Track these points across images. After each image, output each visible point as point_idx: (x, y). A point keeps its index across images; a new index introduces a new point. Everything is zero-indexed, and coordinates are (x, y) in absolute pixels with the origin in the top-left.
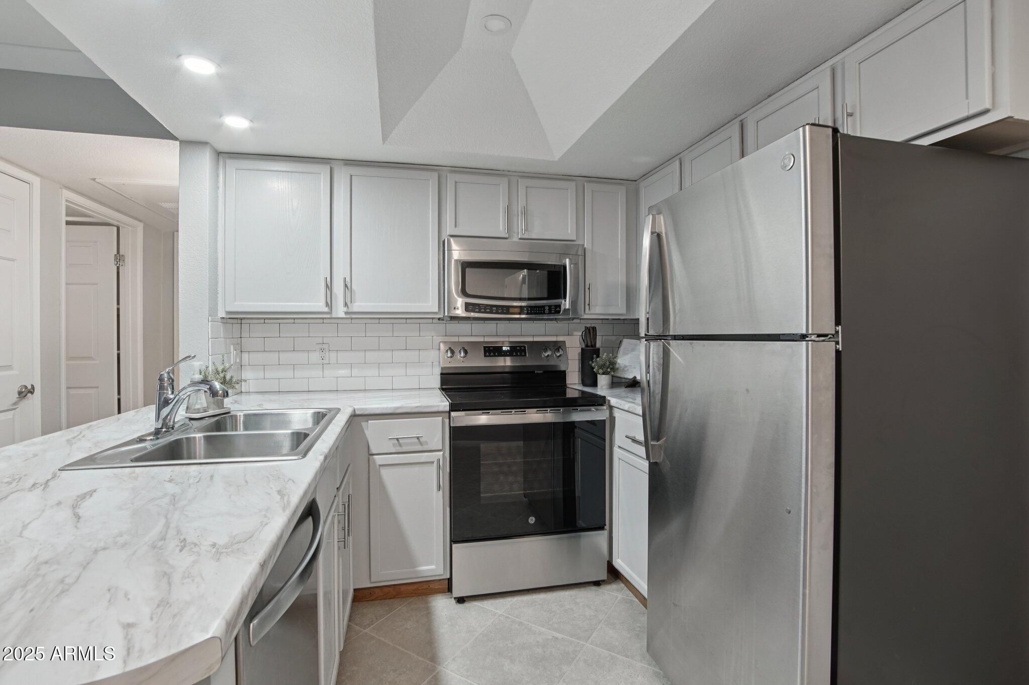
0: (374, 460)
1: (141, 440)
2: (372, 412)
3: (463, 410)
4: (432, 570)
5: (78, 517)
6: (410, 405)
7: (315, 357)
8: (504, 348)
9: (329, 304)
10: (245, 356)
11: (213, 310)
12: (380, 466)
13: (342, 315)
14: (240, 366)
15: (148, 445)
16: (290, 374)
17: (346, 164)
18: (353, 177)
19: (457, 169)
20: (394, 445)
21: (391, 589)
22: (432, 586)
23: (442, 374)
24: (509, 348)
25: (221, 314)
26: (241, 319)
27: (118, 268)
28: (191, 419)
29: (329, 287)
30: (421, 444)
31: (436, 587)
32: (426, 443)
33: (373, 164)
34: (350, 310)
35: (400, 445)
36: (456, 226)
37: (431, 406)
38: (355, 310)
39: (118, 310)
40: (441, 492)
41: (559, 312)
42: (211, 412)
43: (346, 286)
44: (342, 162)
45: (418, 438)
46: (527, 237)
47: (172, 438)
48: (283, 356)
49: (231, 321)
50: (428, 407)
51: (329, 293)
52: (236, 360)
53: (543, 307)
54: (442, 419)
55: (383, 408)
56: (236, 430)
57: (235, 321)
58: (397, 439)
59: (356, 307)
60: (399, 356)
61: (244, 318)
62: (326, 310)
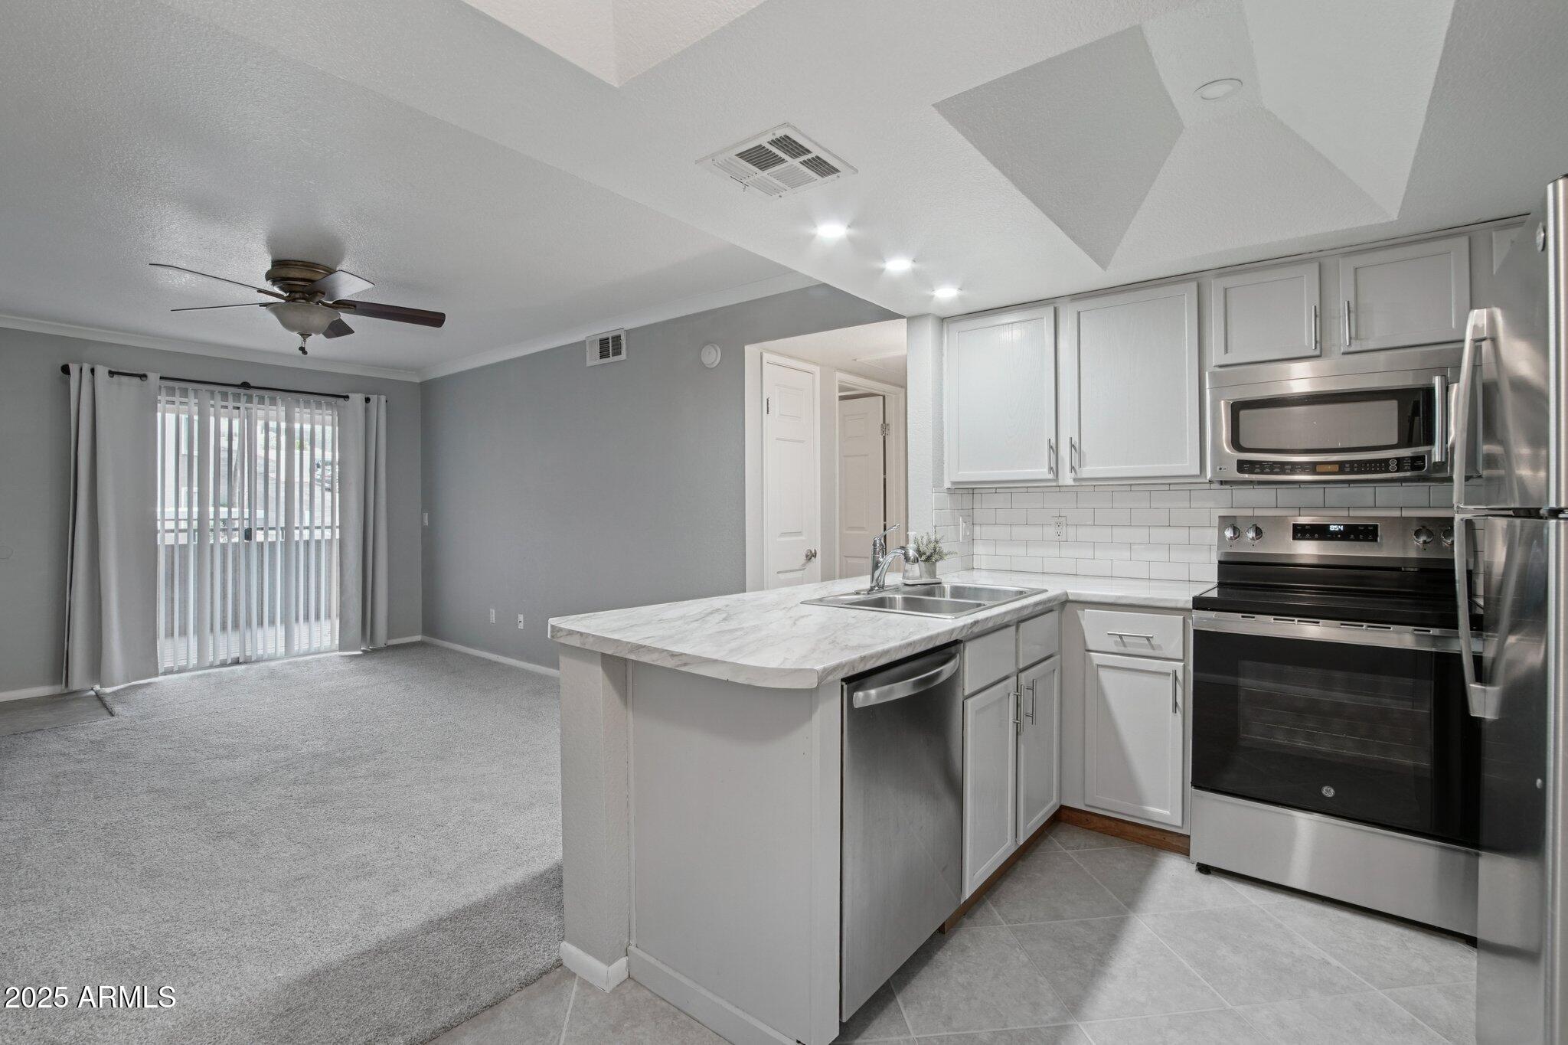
0: (1090, 658)
1: (858, 593)
2: (1089, 599)
3: (1212, 610)
4: (1165, 816)
5: (795, 623)
6: (1137, 596)
7: (1050, 532)
8: (1332, 528)
9: (1055, 470)
10: (977, 529)
11: (938, 481)
12: (1098, 666)
13: (1071, 482)
14: (971, 540)
15: (861, 597)
16: (1021, 551)
17: (1073, 300)
18: (1081, 313)
19: (1225, 271)
20: (1116, 643)
21: (1113, 824)
22: (1168, 839)
23: (1220, 562)
24: (1342, 528)
25: (947, 485)
26: (973, 489)
27: (884, 437)
28: (906, 585)
29: (1055, 449)
30: (1152, 647)
31: (1174, 844)
32: (1160, 647)
33: (1108, 291)
34: (1079, 476)
35: (1124, 645)
36: (1226, 351)
37: (1166, 600)
38: (1084, 476)
39: (885, 479)
40: (1179, 715)
41: (1421, 468)
42: (923, 581)
43: (1073, 446)
44: (1067, 299)
45: (1148, 639)
46: (1358, 349)
47: (880, 595)
48: (1015, 529)
49: (961, 491)
50: (1162, 600)
51: (1053, 456)
52: (966, 532)
53: (1386, 461)
54: (1184, 619)
55: (1102, 596)
56: (944, 597)
57: (966, 491)
58: (1121, 636)
59: (1086, 472)
60: (1159, 534)
61: (976, 488)
62: (1051, 476)
